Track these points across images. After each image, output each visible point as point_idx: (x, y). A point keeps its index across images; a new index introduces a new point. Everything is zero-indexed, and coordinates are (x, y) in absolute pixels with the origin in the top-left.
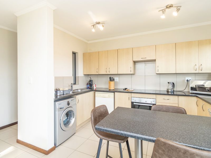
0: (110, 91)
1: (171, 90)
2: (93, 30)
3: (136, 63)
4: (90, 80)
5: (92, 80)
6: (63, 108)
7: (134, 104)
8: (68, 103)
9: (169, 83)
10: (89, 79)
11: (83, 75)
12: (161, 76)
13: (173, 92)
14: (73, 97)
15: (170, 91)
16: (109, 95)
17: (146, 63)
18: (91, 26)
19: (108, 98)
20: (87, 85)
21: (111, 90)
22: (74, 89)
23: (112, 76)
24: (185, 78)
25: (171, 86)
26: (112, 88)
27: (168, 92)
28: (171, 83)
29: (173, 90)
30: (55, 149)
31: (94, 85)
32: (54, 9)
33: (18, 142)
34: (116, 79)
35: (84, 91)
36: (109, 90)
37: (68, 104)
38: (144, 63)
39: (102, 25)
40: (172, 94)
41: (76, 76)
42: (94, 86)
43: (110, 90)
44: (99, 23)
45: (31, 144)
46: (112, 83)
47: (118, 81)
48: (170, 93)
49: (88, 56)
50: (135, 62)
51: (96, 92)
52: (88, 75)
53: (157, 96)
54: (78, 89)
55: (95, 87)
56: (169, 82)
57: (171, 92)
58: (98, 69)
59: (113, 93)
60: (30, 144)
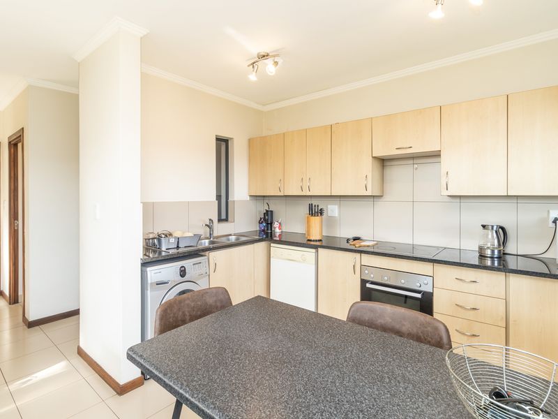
0: (308, 244)
1: (493, 252)
2: (253, 77)
3: (388, 163)
4: (267, 211)
5: (272, 211)
6: (167, 283)
7: (368, 285)
8: (181, 271)
9: (484, 226)
10: (264, 208)
11: (248, 198)
12: (465, 203)
13: (499, 258)
14: (202, 256)
15: (489, 253)
16: (303, 255)
17: (415, 161)
18: (249, 66)
19: (300, 262)
20: (259, 223)
21: (314, 241)
22: (215, 234)
23: (315, 202)
24: (549, 211)
25: (493, 236)
26: (315, 235)
27: (482, 257)
28: (493, 227)
29: (499, 251)
30: (143, 384)
31: (276, 225)
32: (142, 35)
33: (81, 352)
34: (332, 210)
35: (243, 239)
36: (308, 240)
37: (183, 273)
38: (411, 162)
39: (274, 60)
40: (496, 264)
41: (230, 199)
42: (275, 228)
43: (311, 240)
44: (264, 56)
45: (98, 362)
46: (316, 220)
47: (337, 215)
48: (489, 263)
49: (260, 148)
50: (383, 160)
51: (272, 245)
52: (264, 196)
53: (438, 267)
54: (230, 235)
55: (278, 231)
56: (485, 224)
57: (492, 258)
58: (282, 181)
59: (314, 250)
60: (95, 362)
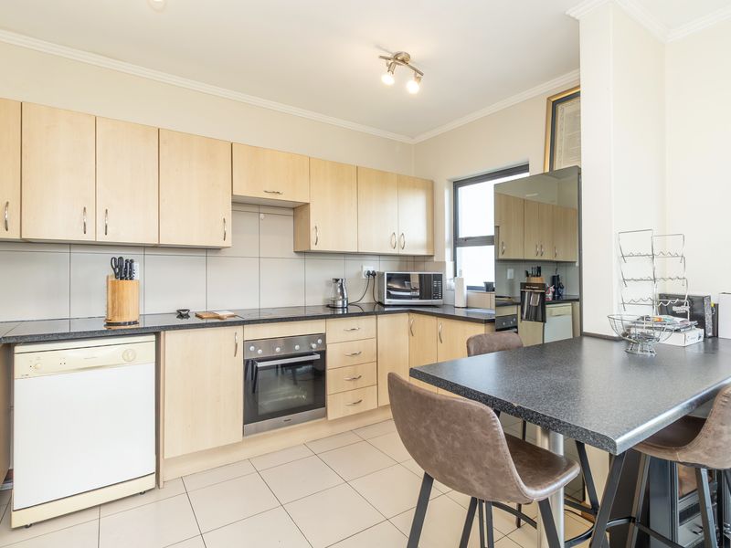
12: (309, 259)
13: (347, 307)
15: (340, 304)
17: (262, 210)
19: (117, 366)
24: (362, 267)
27: (332, 307)
38: (257, 210)
40: (345, 312)
47: (138, 278)
48: (341, 312)
51: (21, 348)
57: (342, 308)
